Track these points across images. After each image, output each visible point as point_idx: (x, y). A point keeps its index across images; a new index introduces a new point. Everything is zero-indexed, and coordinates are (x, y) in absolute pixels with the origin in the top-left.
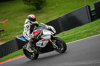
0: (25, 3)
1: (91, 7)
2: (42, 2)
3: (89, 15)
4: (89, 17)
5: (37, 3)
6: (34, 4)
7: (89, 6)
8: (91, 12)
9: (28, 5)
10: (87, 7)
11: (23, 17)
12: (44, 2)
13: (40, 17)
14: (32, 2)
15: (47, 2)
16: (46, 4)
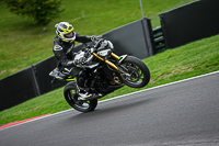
0: (12, 10)
1: (152, 22)
2: (49, 8)
3: (149, 39)
4: (149, 43)
5: (38, 11)
6: (32, 12)
7: (149, 21)
8: (152, 34)
9: (18, 13)
10: (145, 22)
11: (8, 40)
12: (54, 8)
13: (44, 40)
14: (29, 7)
15: (60, 9)
16: (58, 12)
